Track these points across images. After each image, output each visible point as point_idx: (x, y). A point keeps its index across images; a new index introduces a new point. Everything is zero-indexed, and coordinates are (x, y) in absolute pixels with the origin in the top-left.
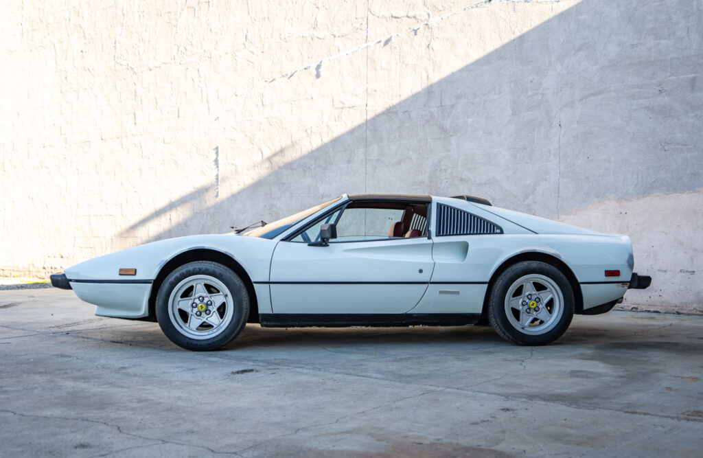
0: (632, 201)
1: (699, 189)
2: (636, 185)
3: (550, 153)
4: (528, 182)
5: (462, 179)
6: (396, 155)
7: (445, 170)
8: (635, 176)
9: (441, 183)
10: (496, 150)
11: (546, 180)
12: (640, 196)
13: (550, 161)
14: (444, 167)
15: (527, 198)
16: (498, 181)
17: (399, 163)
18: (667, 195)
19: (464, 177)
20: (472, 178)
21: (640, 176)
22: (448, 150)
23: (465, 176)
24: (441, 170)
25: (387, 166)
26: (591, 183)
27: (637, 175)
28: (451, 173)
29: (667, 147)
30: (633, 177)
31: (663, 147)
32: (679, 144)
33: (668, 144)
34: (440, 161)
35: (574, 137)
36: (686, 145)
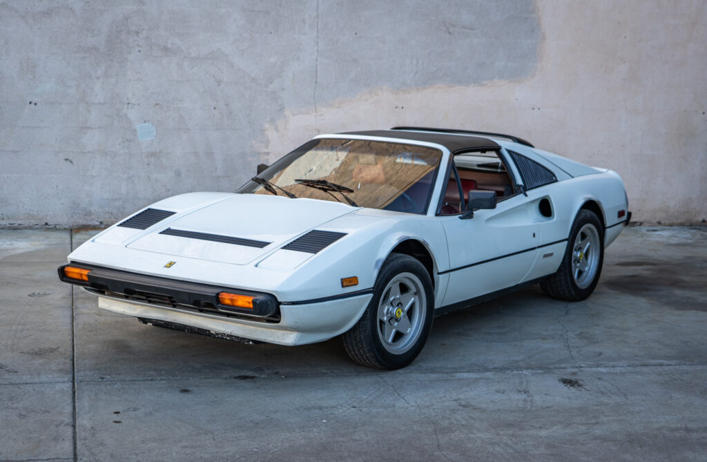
0: (410, 93)
1: (485, 82)
2: (416, 73)
3: (304, 21)
4: (273, 60)
5: (166, 49)
7: (137, 33)
8: (415, 62)
9: (130, 53)
10: (223, 11)
11: (298, 59)
12: (419, 88)
13: (305, 34)
14: (134, 28)
15: (271, 83)
16: (226, 55)
17: (48, 13)
18: (451, 87)
19: (169, 46)
20: (183, 48)
21: (420, 62)
23: (172, 44)
24: (128, 33)
25: (23, 18)
26: (360, 68)
27: (417, 60)
28: (148, 37)
29: (451, 30)
30: (411, 62)
31: (447, 28)
32: (465, 27)
33: (453, 25)
34: (126, 18)
35: (338, 5)
36: (472, 29)
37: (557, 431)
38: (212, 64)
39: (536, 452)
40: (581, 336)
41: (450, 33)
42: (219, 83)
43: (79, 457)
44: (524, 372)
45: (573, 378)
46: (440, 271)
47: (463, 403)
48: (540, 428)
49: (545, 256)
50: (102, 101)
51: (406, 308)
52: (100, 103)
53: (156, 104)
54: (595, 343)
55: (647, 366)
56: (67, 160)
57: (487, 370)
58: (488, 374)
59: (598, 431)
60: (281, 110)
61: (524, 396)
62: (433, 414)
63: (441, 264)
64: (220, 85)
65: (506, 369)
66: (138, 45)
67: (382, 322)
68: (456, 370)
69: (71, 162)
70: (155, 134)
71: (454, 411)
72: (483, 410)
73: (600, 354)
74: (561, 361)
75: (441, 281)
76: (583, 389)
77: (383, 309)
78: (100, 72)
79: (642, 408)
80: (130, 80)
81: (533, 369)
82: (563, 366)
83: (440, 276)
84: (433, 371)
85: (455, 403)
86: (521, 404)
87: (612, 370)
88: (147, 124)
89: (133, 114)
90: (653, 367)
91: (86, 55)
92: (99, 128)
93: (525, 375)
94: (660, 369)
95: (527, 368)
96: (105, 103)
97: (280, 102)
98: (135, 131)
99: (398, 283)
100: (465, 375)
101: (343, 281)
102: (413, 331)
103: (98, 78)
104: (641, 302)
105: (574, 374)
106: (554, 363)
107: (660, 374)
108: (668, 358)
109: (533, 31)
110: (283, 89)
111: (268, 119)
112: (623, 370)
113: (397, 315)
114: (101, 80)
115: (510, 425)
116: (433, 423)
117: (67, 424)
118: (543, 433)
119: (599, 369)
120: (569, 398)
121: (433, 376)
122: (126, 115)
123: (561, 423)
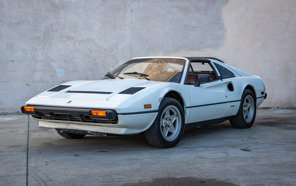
0: (171, 54)
1: (202, 50)
2: (173, 46)
3: (126, 26)
4: (113, 41)
5: (68, 38)
6: (16, 18)
7: (56, 31)
8: (173, 41)
9: (53, 39)
10: (92, 21)
11: (124, 41)
12: (175, 52)
13: (127, 31)
14: (55, 29)
15: (113, 51)
16: (94, 40)
17: (18, 24)
18: (188, 52)
19: (70, 36)
20: (75, 37)
21: (175, 42)
22: (58, 19)
23: (71, 36)
24: (53, 31)
25: (8, 25)
26: (150, 44)
27: (174, 41)
28: (61, 33)
29: (187, 28)
30: (171, 42)
31: (186, 27)
32: (193, 27)
33: (188, 26)
34: (52, 25)
35: (140, 18)
36: (196, 28)
37: (241, 163)
38: (88, 43)
39: (232, 169)
40: (248, 138)
41: (187, 29)
42: (91, 51)
43: (29, 174)
44: (225, 148)
45: (247, 149)
46: (187, 106)
47: (199, 157)
48: (234, 163)
49: (232, 106)
50: (42, 60)
51: (173, 122)
52: (41, 61)
53: (65, 61)
54: (255, 139)
55: (278, 145)
56: (27, 85)
57: (208, 147)
58: (209, 149)
59: (259, 163)
60: (117, 62)
61: (226, 154)
62: (186, 160)
63: (187, 103)
64: (91, 52)
65: (217, 147)
66: (57, 36)
67: (162, 127)
68: (195, 148)
69: (29, 85)
70: (64, 73)
71: (195, 159)
72: (208, 159)
73: (258, 142)
74: (242, 144)
75: (188, 111)
76: (251, 152)
77: (163, 121)
78: (41, 48)
79: (278, 157)
80: (53, 51)
81: (229, 147)
82: (242, 146)
83: (187, 109)
84: (186, 148)
85: (195, 157)
86: (224, 156)
87: (263, 146)
88: (61, 69)
89: (54, 65)
90: (281, 145)
91: (35, 41)
92: (40, 71)
93: (226, 149)
94: (284, 146)
95: (226, 147)
96: (43, 61)
97: (116, 59)
98: (56, 72)
99: (169, 110)
100: (200, 149)
101: (145, 106)
102: (176, 132)
103: (40, 50)
104: (273, 128)
105: (247, 148)
106: (238, 145)
107: (284, 147)
108: (287, 143)
109: (221, 28)
110: (118, 54)
111: (112, 66)
112: (268, 146)
113: (169, 124)
114: (41, 51)
115: (220, 162)
116: (186, 162)
117: (24, 166)
118: (235, 164)
119: (258, 146)
120: (246, 154)
121: (185, 150)
122: (52, 65)
123: (243, 161)
